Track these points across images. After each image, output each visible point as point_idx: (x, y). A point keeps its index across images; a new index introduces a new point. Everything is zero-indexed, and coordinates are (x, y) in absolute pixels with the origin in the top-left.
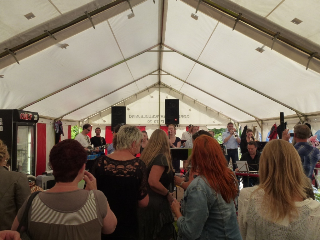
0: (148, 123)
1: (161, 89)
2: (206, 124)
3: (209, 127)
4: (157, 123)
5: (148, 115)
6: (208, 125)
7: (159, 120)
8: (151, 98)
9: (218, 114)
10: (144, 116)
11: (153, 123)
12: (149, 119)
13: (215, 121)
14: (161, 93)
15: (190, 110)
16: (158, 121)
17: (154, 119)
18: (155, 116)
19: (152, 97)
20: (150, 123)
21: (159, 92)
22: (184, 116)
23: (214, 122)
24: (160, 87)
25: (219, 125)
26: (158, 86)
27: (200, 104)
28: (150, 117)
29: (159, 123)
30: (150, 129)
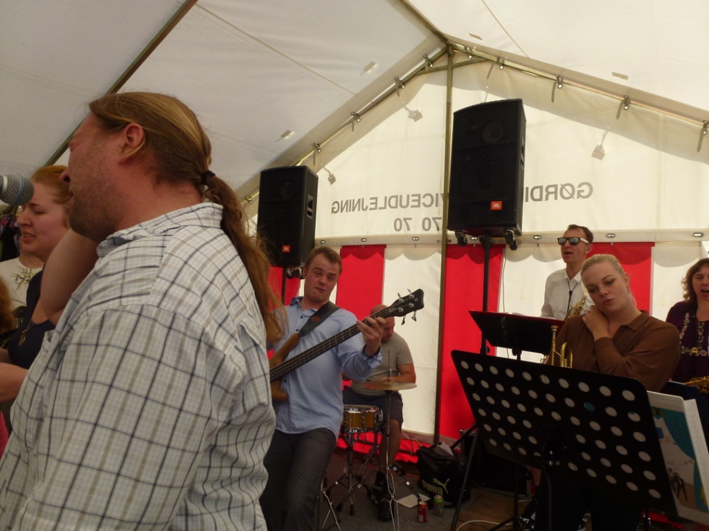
0: (395, 232)
1: (457, 72)
2: (702, 226)
4: (433, 231)
5: (396, 197)
7: (441, 215)
8: (412, 120)
11: (416, 230)
12: (401, 213)
15: (597, 154)
16: (440, 223)
17: (423, 213)
19: (416, 116)
20: (403, 232)
22: (563, 187)
24: (450, 68)
26: (443, 62)
27: (663, 113)
29: (441, 232)
30: (403, 256)
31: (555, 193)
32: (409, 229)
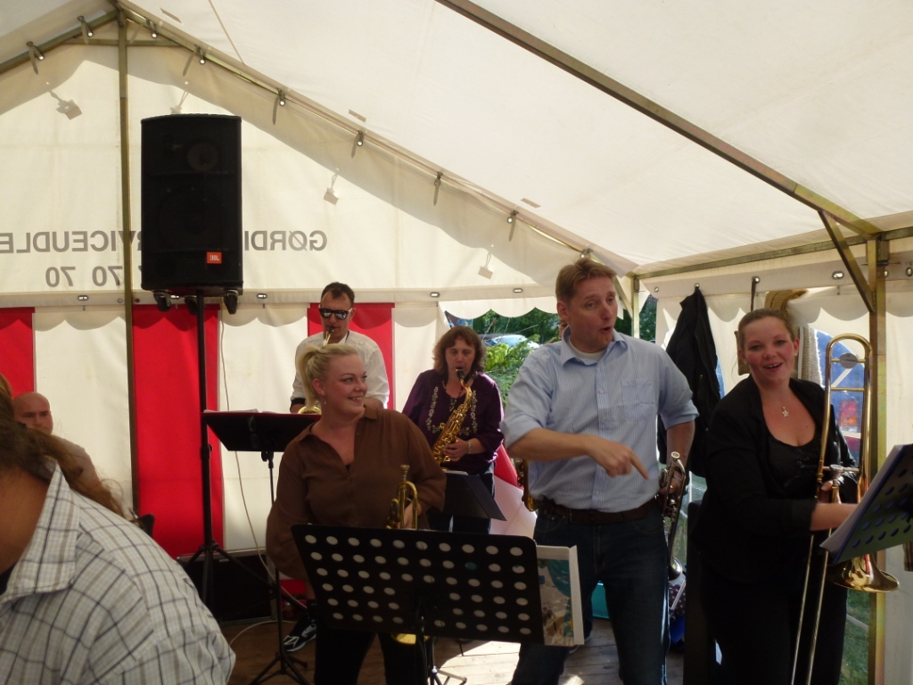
0: (47, 289)
1: (133, 53)
2: (438, 286)
3: (457, 303)
4: (111, 286)
5: (47, 234)
6: (446, 291)
7: (121, 263)
8: (64, 117)
9: (513, 223)
10: (20, 243)
11: (83, 284)
12: (56, 259)
13: (491, 268)
14: (131, 79)
15: (330, 197)
16: (121, 273)
17: (92, 259)
18: (99, 241)
19: (71, 110)
20: (62, 287)
21: (115, 74)
22: (293, 234)
23: (485, 272)
24: (123, 46)
25: (518, 291)
26: (110, 35)
27: (397, 157)
28: (61, 244)
29: (122, 287)
30: (65, 323)
31: (283, 241)
32: (71, 283)
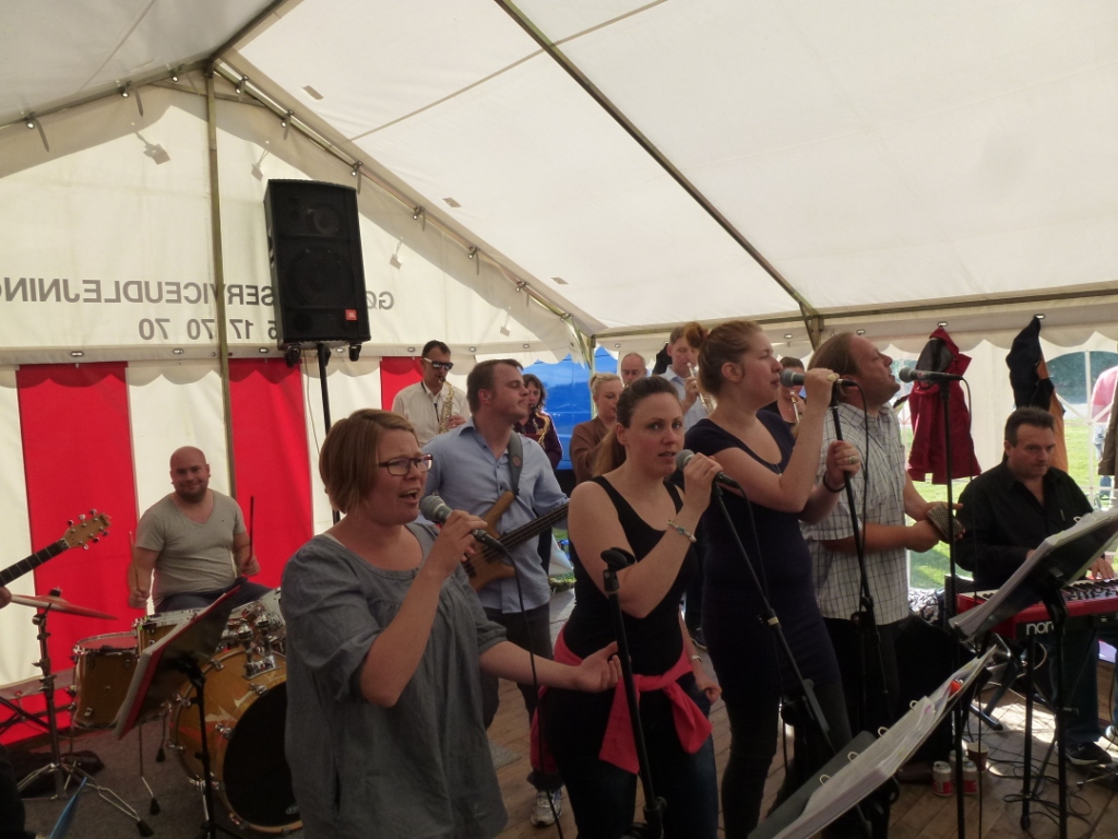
0: (141, 342)
4: (204, 339)
5: (139, 283)
6: (480, 346)
10: (108, 291)
11: (179, 338)
12: (150, 311)
14: (218, 132)
16: (214, 327)
17: (186, 312)
18: (192, 293)
20: (157, 340)
21: (204, 124)
24: (210, 97)
25: (526, 347)
26: (196, 82)
27: (445, 231)
28: (154, 294)
30: (161, 379)
32: (166, 337)
